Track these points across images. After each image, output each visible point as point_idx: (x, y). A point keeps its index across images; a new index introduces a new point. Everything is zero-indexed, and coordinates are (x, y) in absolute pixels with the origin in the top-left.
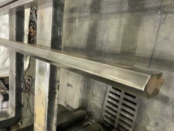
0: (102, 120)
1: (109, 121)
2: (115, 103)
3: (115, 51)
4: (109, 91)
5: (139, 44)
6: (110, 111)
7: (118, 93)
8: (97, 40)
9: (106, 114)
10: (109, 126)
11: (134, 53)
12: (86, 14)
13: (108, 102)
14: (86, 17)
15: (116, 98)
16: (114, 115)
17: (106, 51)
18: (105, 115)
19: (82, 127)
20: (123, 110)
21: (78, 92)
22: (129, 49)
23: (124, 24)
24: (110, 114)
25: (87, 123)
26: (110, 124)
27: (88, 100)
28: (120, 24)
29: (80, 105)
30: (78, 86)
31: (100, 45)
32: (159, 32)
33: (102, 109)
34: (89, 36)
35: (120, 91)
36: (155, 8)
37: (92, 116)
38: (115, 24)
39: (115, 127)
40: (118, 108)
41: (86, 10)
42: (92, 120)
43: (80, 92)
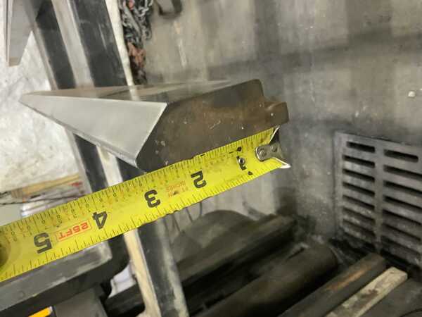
0: (340, 233)
1: (358, 235)
2: (363, 184)
3: (332, 39)
6: (356, 208)
7: (366, 156)
8: (279, 24)
9: (346, 217)
10: (360, 245)
13: (347, 185)
15: (364, 170)
16: (369, 216)
17: (311, 49)
18: (345, 221)
20: (389, 199)
24: (358, 215)
26: (362, 240)
31: (290, 35)
33: (334, 207)
34: (258, 21)
35: (371, 149)
37: (314, 228)
39: (377, 246)
40: (376, 197)
42: (314, 237)
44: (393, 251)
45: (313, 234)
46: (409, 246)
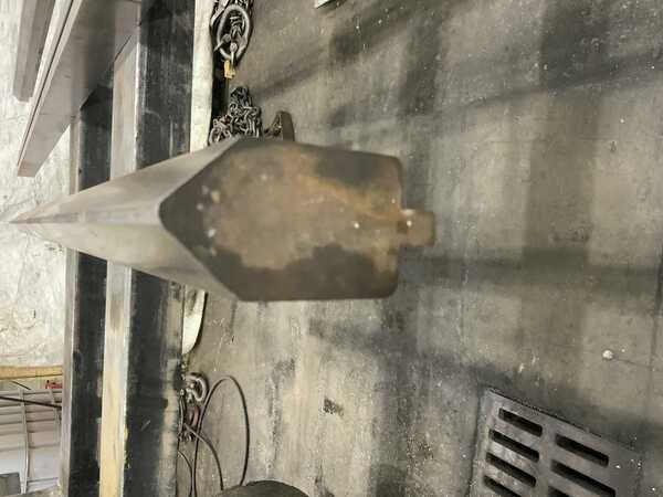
3: (500, 250)
4: (487, 431)
5: (598, 213)
7: (527, 439)
11: (584, 255)
12: (384, 124)
13: (489, 482)
14: (384, 132)
15: (522, 463)
17: (467, 257)
21: (366, 437)
23: (531, 137)
30: (363, 412)
31: (440, 232)
35: (536, 430)
36: (655, 55)
38: (492, 142)
41: (385, 109)
43: (374, 434)
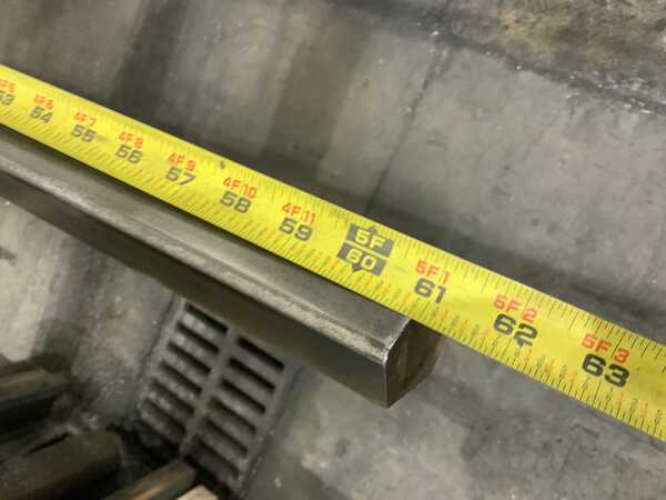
0: (132, 418)
1: (160, 426)
2: (200, 353)
3: (241, 141)
6: (173, 386)
9: (152, 396)
10: (157, 443)
11: (314, 170)
13: (174, 348)
15: (210, 335)
16: (187, 402)
18: (148, 401)
19: (32, 446)
20: (227, 385)
22: (296, 147)
23: (299, 39)
24: (172, 397)
25: (58, 430)
26: (163, 436)
27: (82, 332)
28: (282, 34)
29: (40, 349)
30: (43, 265)
31: (181, 99)
32: (418, 109)
33: (139, 376)
37: (90, 401)
38: (260, 27)
39: (183, 449)
40: (210, 377)
42: (85, 417)
44: (204, 460)
45: (85, 410)
46: (228, 458)
